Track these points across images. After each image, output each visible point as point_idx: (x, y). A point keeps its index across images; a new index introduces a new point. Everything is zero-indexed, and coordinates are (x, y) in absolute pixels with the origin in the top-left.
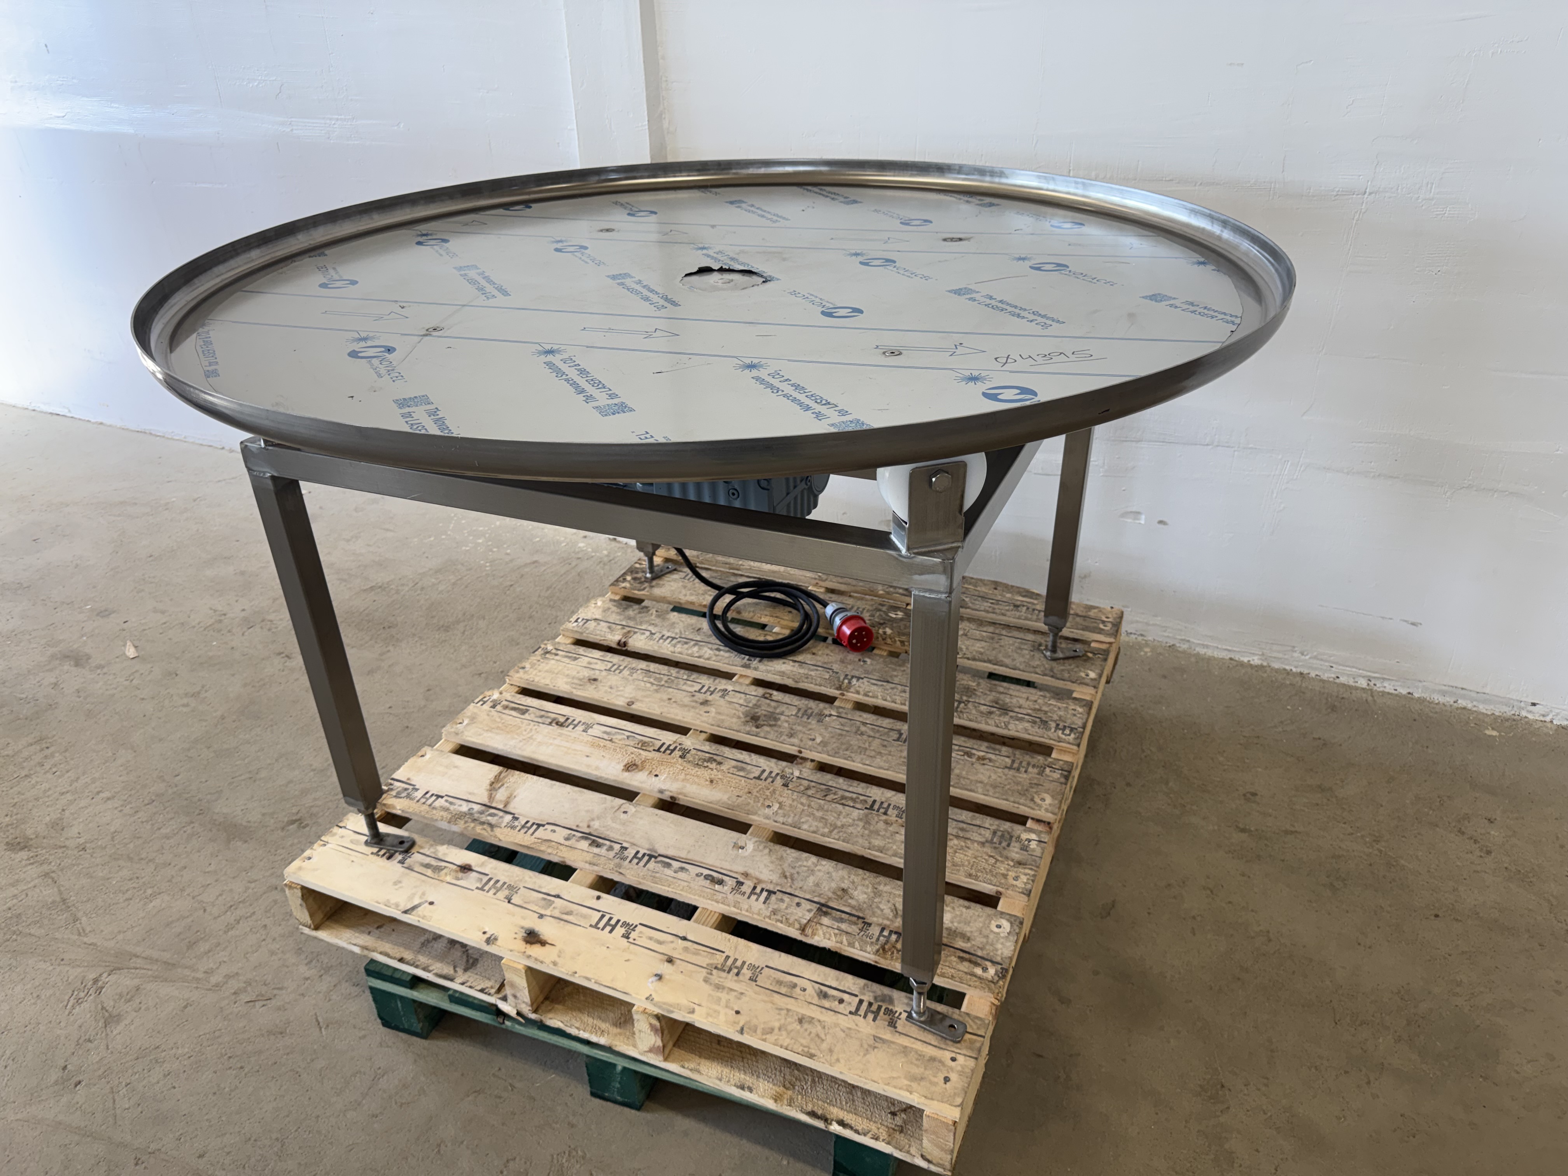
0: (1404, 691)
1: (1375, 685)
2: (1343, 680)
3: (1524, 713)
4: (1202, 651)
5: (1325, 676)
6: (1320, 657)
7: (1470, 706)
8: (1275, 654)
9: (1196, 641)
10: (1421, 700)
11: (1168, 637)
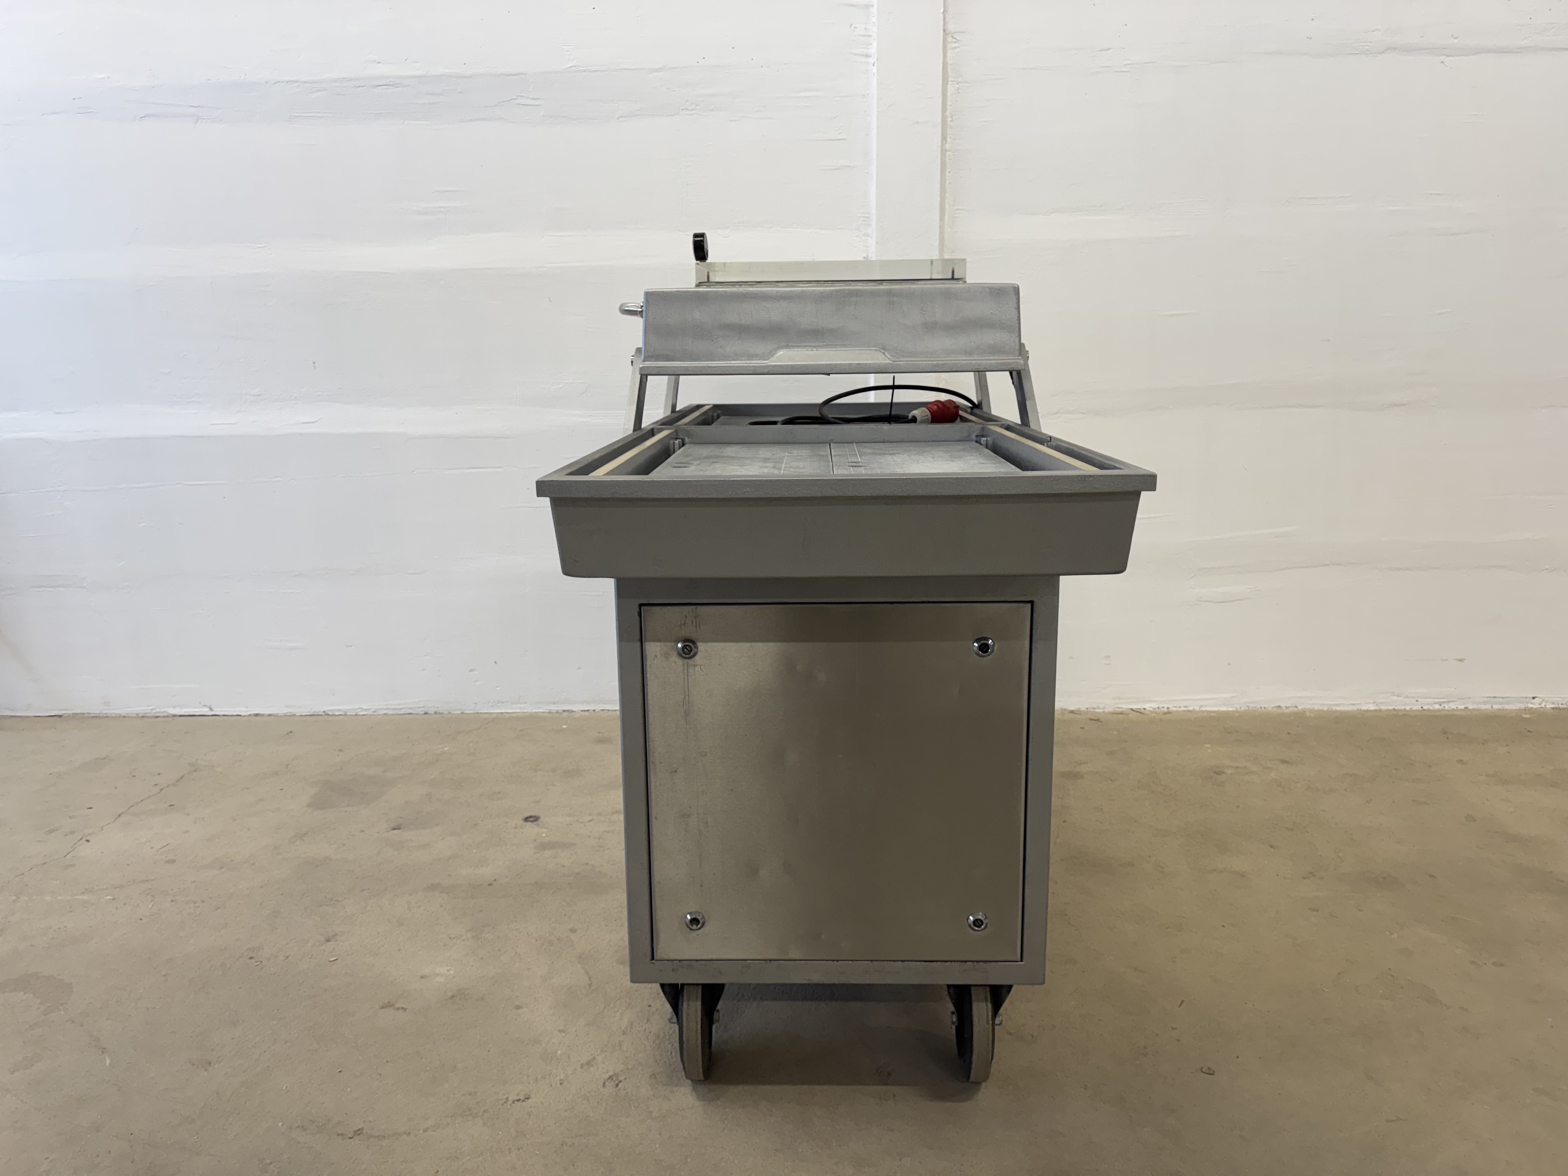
0: (1462, 707)
1: (1444, 707)
2: (1425, 707)
3: (1530, 706)
4: (1338, 708)
5: (1415, 708)
6: (1409, 695)
7: (1500, 707)
8: (1380, 701)
9: (1332, 703)
10: (1473, 709)
11: (1313, 704)
